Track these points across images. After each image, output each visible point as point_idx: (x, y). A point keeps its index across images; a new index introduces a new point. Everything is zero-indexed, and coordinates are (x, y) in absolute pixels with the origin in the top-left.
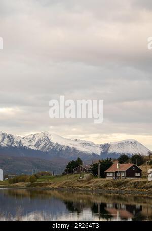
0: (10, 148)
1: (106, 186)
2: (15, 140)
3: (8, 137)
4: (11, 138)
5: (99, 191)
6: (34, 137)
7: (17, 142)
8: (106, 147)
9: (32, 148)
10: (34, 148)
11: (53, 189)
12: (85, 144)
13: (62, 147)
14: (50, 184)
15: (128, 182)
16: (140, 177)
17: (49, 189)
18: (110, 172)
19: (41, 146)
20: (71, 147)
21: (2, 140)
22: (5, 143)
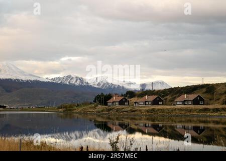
0: (81, 87)
2: (84, 81)
3: (80, 79)
4: (81, 80)
6: (97, 79)
7: (85, 83)
8: (143, 85)
9: (95, 86)
10: (97, 87)
12: (130, 84)
13: (115, 85)
18: (110, 102)
19: (101, 85)
20: (121, 85)
21: (76, 81)
22: (78, 83)
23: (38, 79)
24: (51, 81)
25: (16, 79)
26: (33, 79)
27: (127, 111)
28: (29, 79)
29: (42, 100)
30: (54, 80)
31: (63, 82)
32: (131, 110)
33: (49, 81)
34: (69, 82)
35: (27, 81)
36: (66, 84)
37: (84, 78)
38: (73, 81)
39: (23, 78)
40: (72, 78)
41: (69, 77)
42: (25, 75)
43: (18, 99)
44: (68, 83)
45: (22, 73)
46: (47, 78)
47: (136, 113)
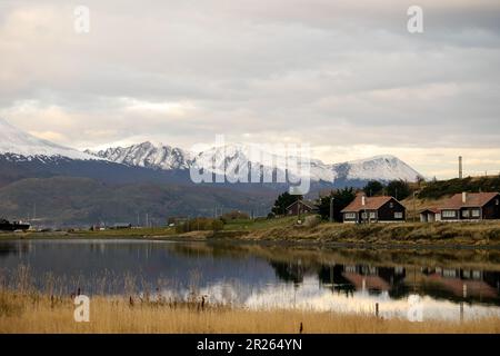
0: (177, 172)
1: (344, 236)
2: (186, 158)
3: (174, 153)
4: (178, 155)
5: (332, 244)
7: (188, 161)
8: (342, 168)
11: (251, 242)
14: (247, 233)
15: (381, 228)
16: (403, 219)
17: (244, 242)
18: (350, 212)
21: (164, 159)
22: (169, 164)
23: (64, 154)
24: (97, 158)
25: (8, 154)
26: (50, 152)
27: (428, 237)
28: (39, 153)
29: (76, 208)
30: (105, 155)
31: (129, 160)
32: (440, 233)
33: (94, 158)
34: (146, 161)
35: (35, 160)
36: (138, 167)
37: (185, 150)
38: (156, 159)
39: (25, 150)
40: (154, 151)
41: (145, 146)
42: (30, 143)
43: (14, 207)
44: (142, 164)
45: (23, 137)
46: (87, 151)
47: (458, 240)
